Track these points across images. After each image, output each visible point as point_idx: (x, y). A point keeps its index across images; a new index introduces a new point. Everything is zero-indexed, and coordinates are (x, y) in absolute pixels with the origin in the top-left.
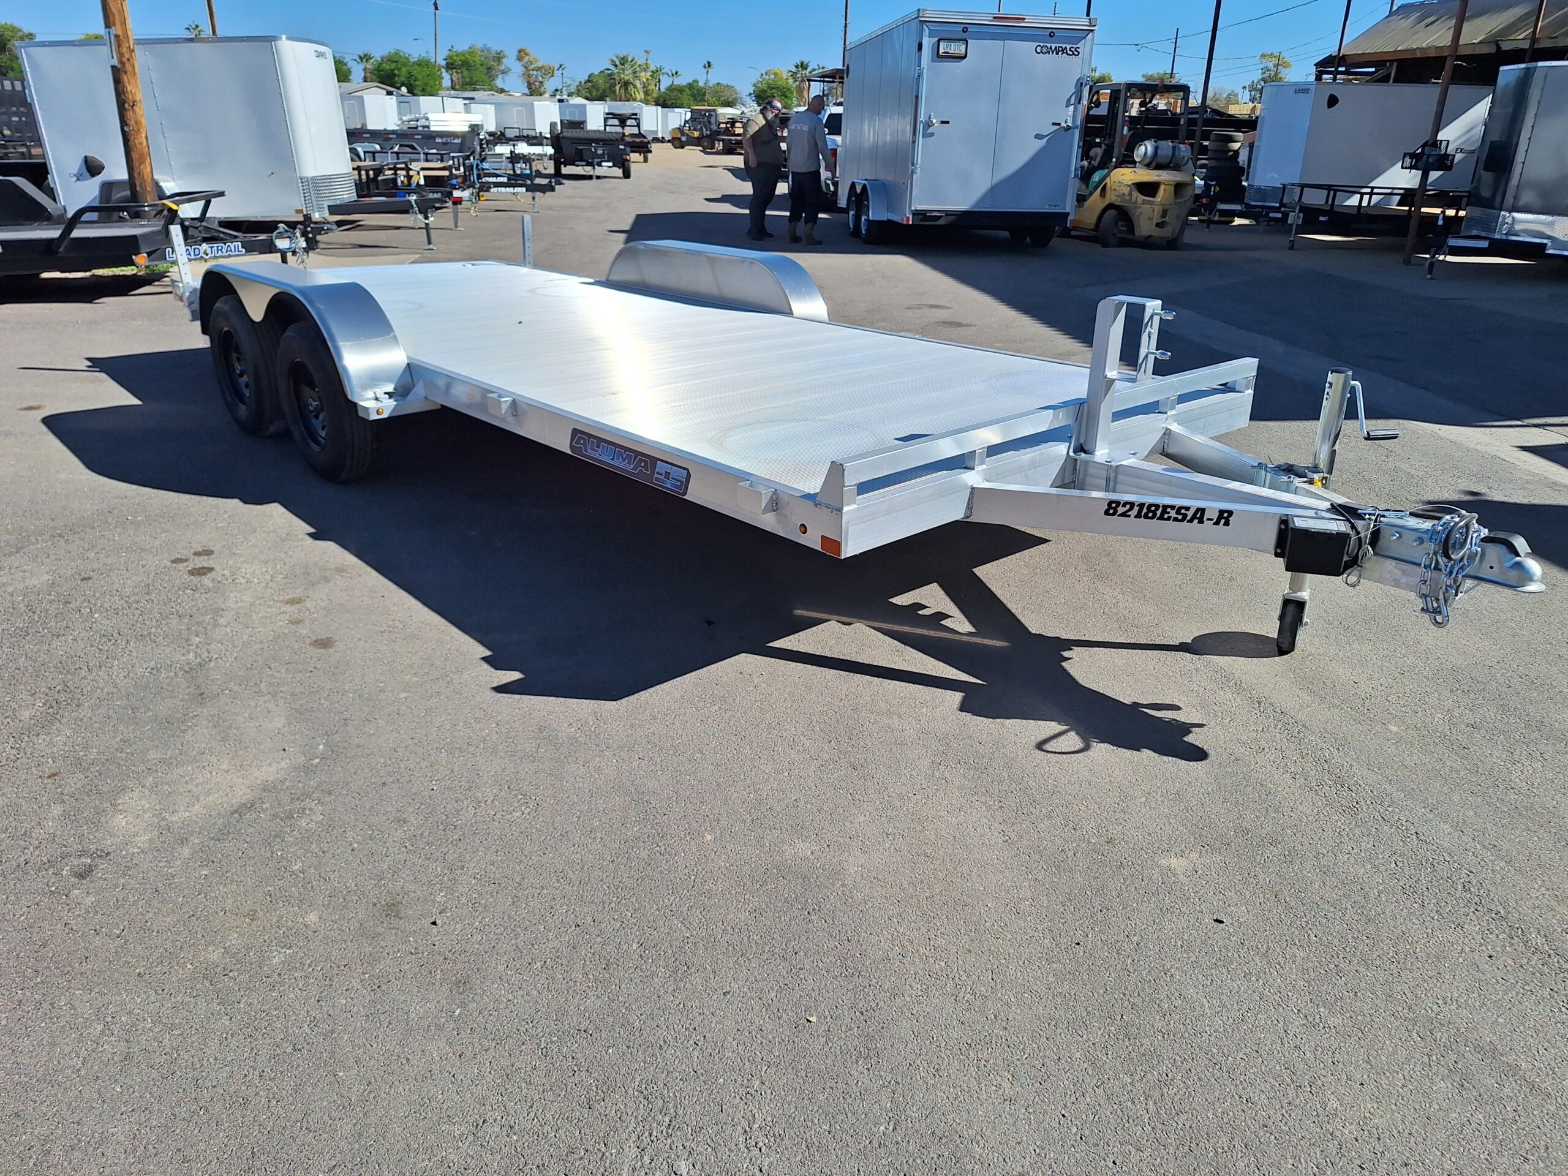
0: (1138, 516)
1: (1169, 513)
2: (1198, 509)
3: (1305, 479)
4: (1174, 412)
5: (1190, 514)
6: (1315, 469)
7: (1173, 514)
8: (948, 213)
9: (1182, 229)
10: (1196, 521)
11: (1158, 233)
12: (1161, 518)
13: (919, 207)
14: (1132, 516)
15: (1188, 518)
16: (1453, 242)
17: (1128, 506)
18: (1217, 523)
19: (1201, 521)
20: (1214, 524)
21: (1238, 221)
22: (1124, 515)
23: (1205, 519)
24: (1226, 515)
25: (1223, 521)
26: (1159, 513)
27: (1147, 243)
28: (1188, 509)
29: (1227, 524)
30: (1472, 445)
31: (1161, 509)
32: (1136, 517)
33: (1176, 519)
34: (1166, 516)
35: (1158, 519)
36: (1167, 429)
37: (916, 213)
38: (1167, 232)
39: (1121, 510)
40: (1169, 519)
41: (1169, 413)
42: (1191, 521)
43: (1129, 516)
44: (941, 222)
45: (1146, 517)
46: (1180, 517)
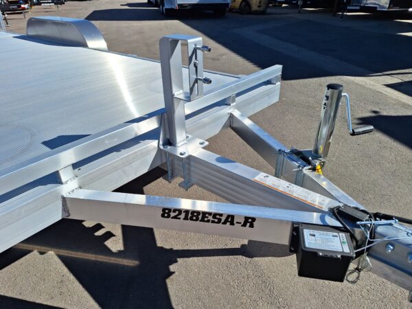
0: (186, 218)
1: (207, 217)
2: (229, 216)
3: (310, 167)
4: (235, 104)
5: (223, 219)
6: (316, 155)
7: (211, 218)
8: (190, 5)
9: (266, 8)
10: (228, 224)
11: (258, 9)
12: (203, 220)
13: (180, 3)
14: (182, 219)
15: (223, 221)
16: (349, 8)
17: (177, 213)
18: (244, 225)
19: (232, 223)
20: (242, 226)
21: (284, 5)
22: (175, 217)
23: (235, 222)
24: (250, 220)
25: (248, 224)
26: (200, 217)
27: (256, 13)
28: (221, 215)
29: (252, 226)
30: (368, 86)
31: (201, 215)
32: (184, 219)
33: (213, 222)
34: (206, 219)
35: (200, 221)
36: (231, 114)
37: (179, 5)
38: (261, 9)
39: (173, 214)
40: (208, 221)
41: (232, 105)
42: (225, 223)
43: (179, 218)
44: (188, 8)
45: (191, 219)
46: (216, 220)
